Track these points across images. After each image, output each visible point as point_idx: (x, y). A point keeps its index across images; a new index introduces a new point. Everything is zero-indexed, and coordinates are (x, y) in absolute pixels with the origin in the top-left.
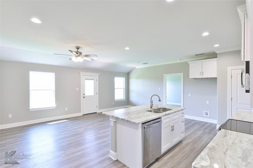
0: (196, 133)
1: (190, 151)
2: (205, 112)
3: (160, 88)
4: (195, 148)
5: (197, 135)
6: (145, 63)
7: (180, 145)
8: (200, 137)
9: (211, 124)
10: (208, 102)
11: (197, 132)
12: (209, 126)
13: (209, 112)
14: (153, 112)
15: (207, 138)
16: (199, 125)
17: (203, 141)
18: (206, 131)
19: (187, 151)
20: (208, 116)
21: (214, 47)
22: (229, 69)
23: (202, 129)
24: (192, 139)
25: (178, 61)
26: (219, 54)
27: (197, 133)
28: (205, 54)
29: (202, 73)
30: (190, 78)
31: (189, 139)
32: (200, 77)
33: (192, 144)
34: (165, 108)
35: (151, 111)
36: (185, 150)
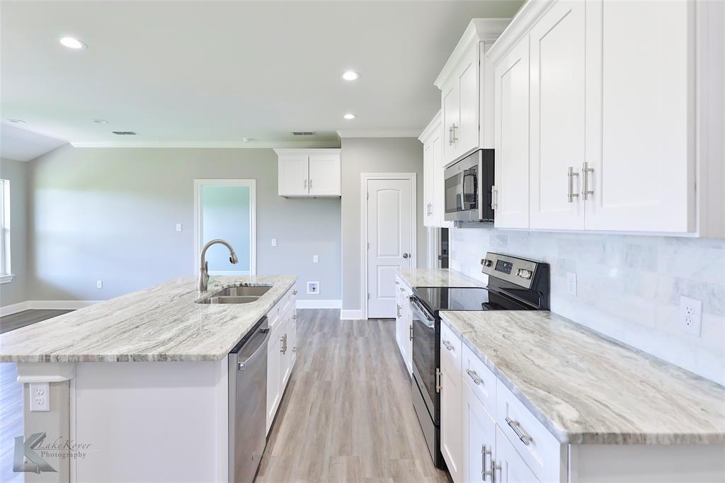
0: (308, 342)
1: (324, 395)
2: (310, 284)
3: (180, 225)
4: (329, 384)
5: (314, 346)
6: (124, 133)
7: (293, 389)
8: (323, 351)
9: (326, 311)
10: (316, 258)
11: (309, 340)
12: (324, 318)
13: (318, 283)
14: (215, 302)
15: (338, 348)
16: (302, 319)
17: (333, 358)
18: (326, 330)
19: (317, 397)
20: (317, 292)
21: (345, 119)
22: (364, 176)
23: (315, 328)
24: (310, 360)
25: (244, 144)
26: (345, 139)
27: (311, 343)
28: (315, 133)
29: (309, 184)
30: (279, 194)
31: (304, 365)
32: (304, 193)
33: (316, 374)
34: (243, 284)
35: (206, 301)
36: (312, 400)
